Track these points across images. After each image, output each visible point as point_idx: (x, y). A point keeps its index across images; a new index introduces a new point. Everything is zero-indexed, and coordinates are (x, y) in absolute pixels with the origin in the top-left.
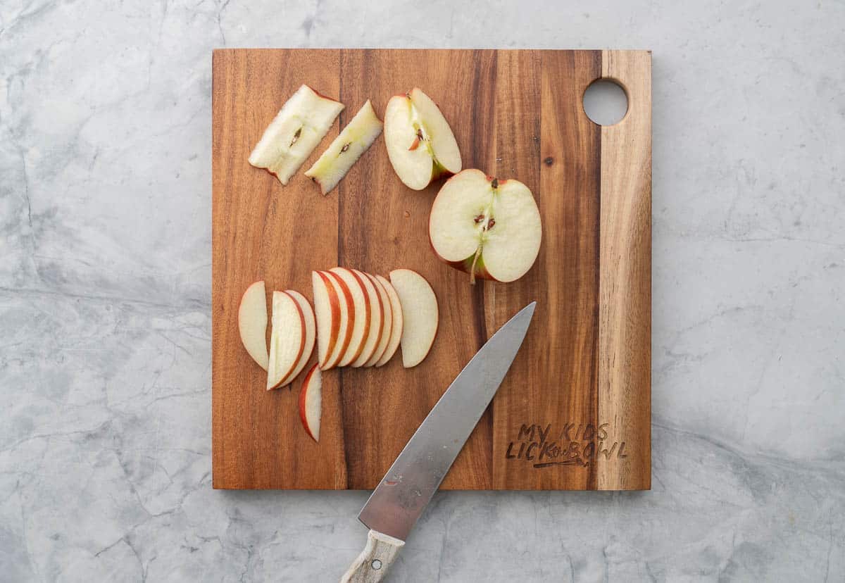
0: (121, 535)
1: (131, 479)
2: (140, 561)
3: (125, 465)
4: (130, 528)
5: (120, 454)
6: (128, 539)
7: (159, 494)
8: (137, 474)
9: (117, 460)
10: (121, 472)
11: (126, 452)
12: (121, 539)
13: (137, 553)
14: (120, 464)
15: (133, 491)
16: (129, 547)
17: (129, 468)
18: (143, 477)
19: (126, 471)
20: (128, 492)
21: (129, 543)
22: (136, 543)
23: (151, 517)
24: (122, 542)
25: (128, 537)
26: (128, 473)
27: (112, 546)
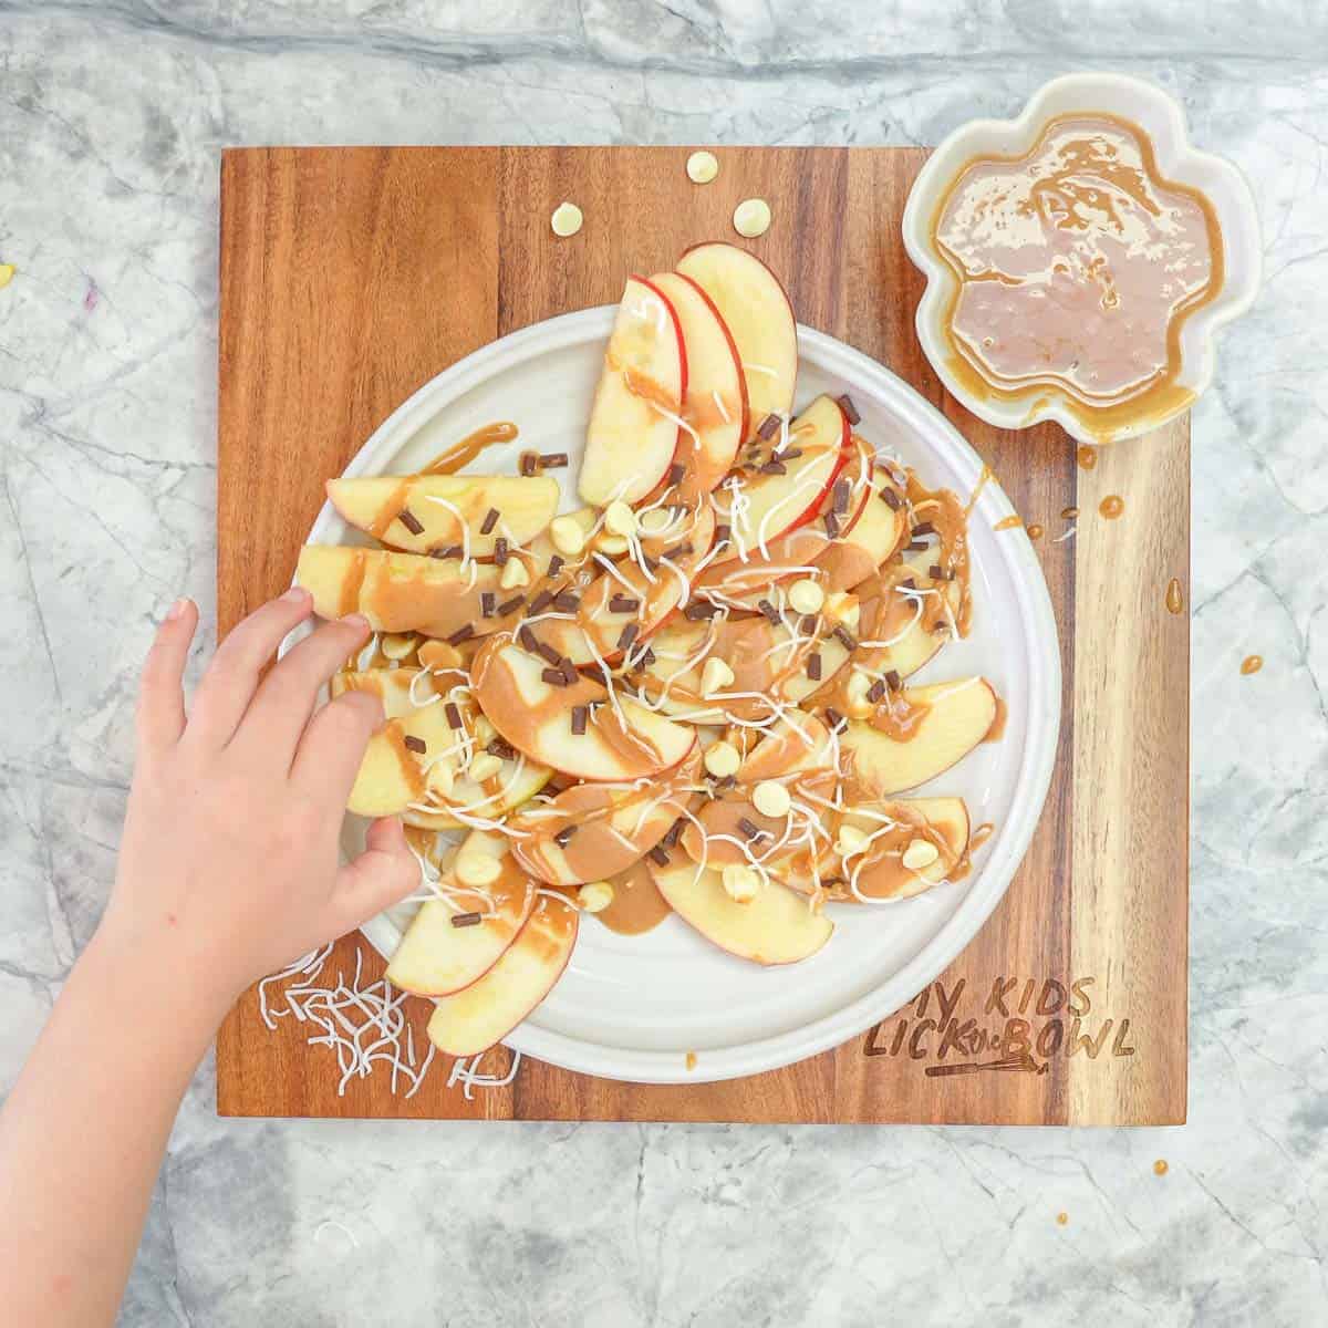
0: (1243, 563)
1: (1255, 439)
2: (1292, 616)
3: (1236, 412)
4: (1261, 546)
5: (1222, 388)
6: (1260, 571)
7: (1316, 467)
8: (1264, 426)
9: (1217, 403)
10: (1231, 426)
11: (1235, 387)
12: (1246, 572)
13: (1282, 599)
14: (1228, 408)
15: (1260, 466)
16: (1262, 588)
17: (1247, 416)
18: (1278, 433)
19: (1240, 424)
20: (1249, 471)
21: (1263, 579)
22: (1278, 577)
23: (1305, 518)
24: (1248, 577)
25: (1258, 566)
26: (1245, 427)
27: (1229, 588)
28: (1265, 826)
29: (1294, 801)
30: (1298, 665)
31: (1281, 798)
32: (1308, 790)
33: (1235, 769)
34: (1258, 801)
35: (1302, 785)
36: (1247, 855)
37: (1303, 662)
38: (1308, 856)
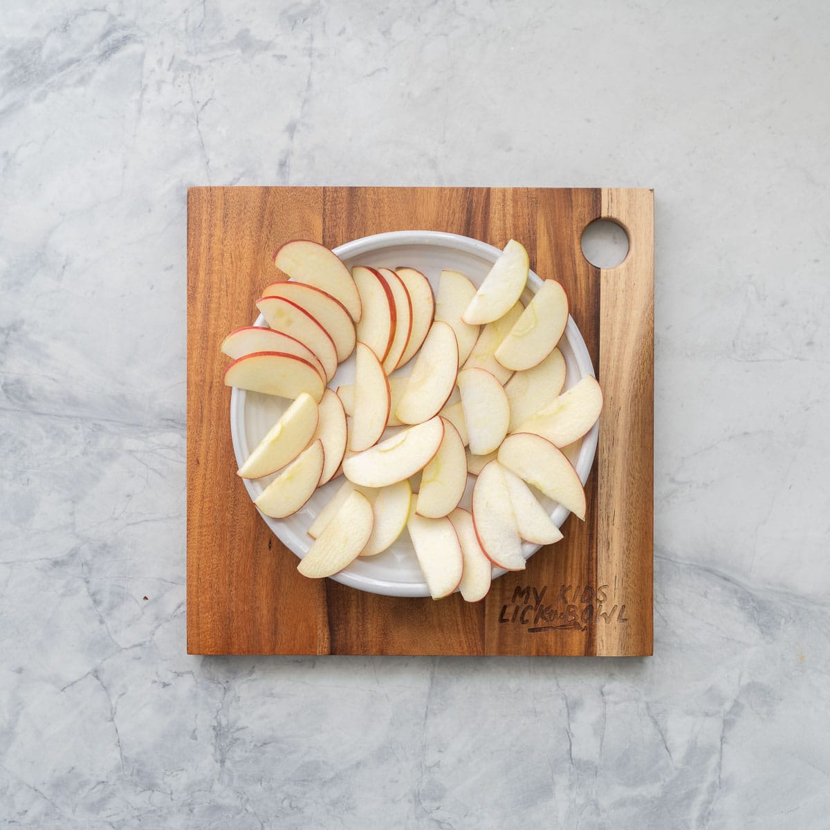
0: (88, 669)
1: (100, 609)
2: (109, 696)
3: (93, 594)
4: (98, 661)
5: (88, 582)
6: (96, 673)
7: (129, 626)
8: (106, 604)
9: (85, 589)
10: (89, 601)
11: (94, 581)
12: (89, 673)
13: (105, 688)
14: (89, 592)
15: (102, 622)
16: (96, 682)
17: (98, 597)
18: (112, 607)
19: (95, 601)
20: (96, 624)
21: (97, 677)
22: (105, 676)
23: (120, 650)
24: (90, 675)
25: (96, 671)
26: (97, 603)
27: (80, 680)
28: (85, 798)
29: (101, 787)
30: (109, 721)
31: (93, 786)
32: (107, 782)
33: (73, 768)
34: (83, 785)
35: (105, 779)
36: (74, 811)
37: (112, 720)
38: (103, 814)
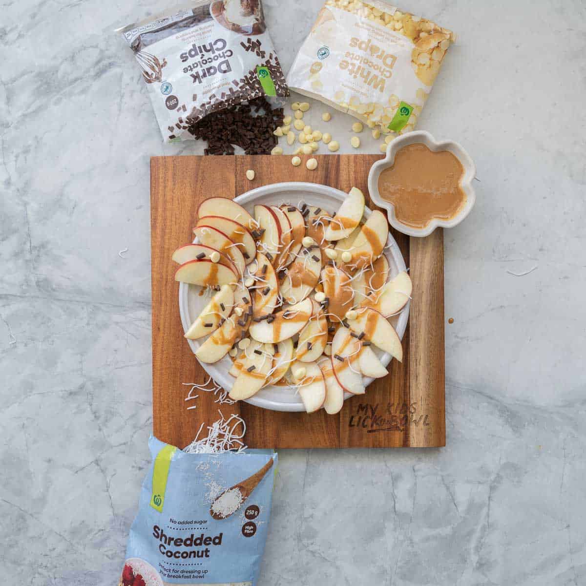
0: (91, 459)
1: (99, 422)
2: (105, 476)
3: (95, 413)
4: (98, 454)
5: (91, 405)
6: (97, 462)
7: (117, 432)
8: (102, 419)
9: (89, 409)
10: (92, 417)
11: (94, 404)
12: (93, 461)
13: (102, 471)
14: (92, 411)
15: (100, 430)
16: (96, 467)
17: (97, 414)
18: (106, 420)
19: (95, 417)
20: (97, 431)
21: (98, 464)
22: (102, 464)
23: (112, 447)
24: (93, 463)
25: (97, 460)
26: (97, 418)
27: (87, 466)
28: (91, 540)
29: (100, 533)
30: (105, 491)
31: (96, 532)
32: (105, 530)
33: (83, 522)
34: (90, 532)
35: (103, 528)
36: (84, 549)
37: (107, 491)
38: (102, 550)
